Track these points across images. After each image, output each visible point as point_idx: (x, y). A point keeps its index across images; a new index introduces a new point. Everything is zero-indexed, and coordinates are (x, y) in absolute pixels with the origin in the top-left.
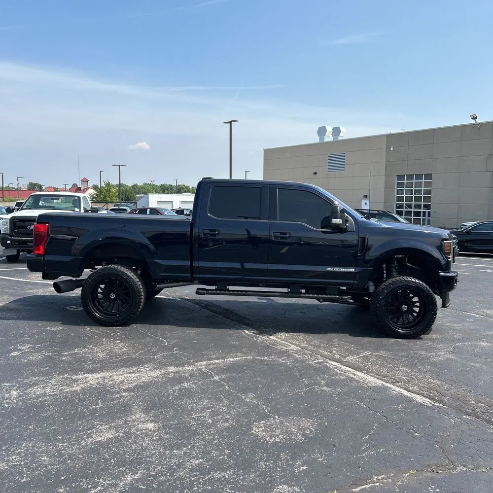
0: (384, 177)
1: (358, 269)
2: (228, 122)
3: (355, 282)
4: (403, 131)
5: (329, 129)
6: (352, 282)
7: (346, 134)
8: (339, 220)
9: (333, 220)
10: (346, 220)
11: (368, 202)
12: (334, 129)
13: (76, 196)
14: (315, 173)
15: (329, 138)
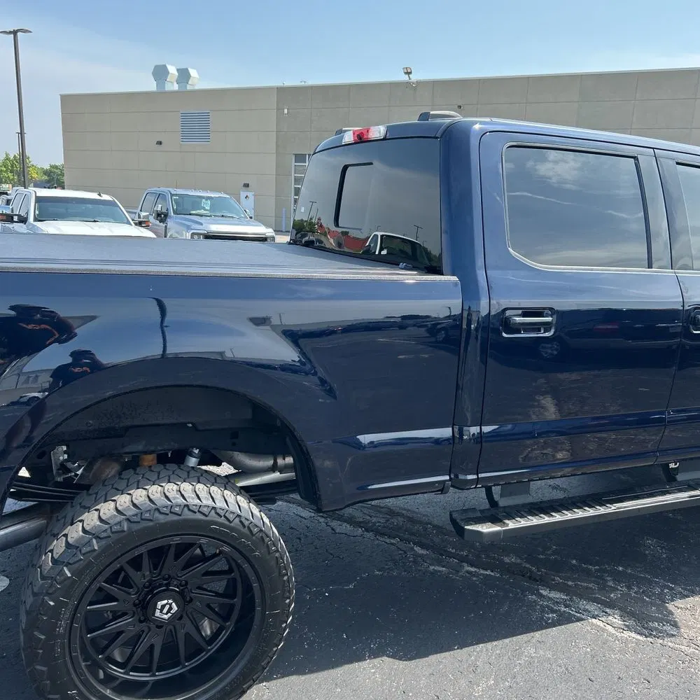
0: (274, 156)
2: (10, 32)
4: (303, 83)
5: (172, 70)
7: (198, 81)
11: (250, 194)
12: (179, 71)
14: (160, 143)
15: (172, 85)
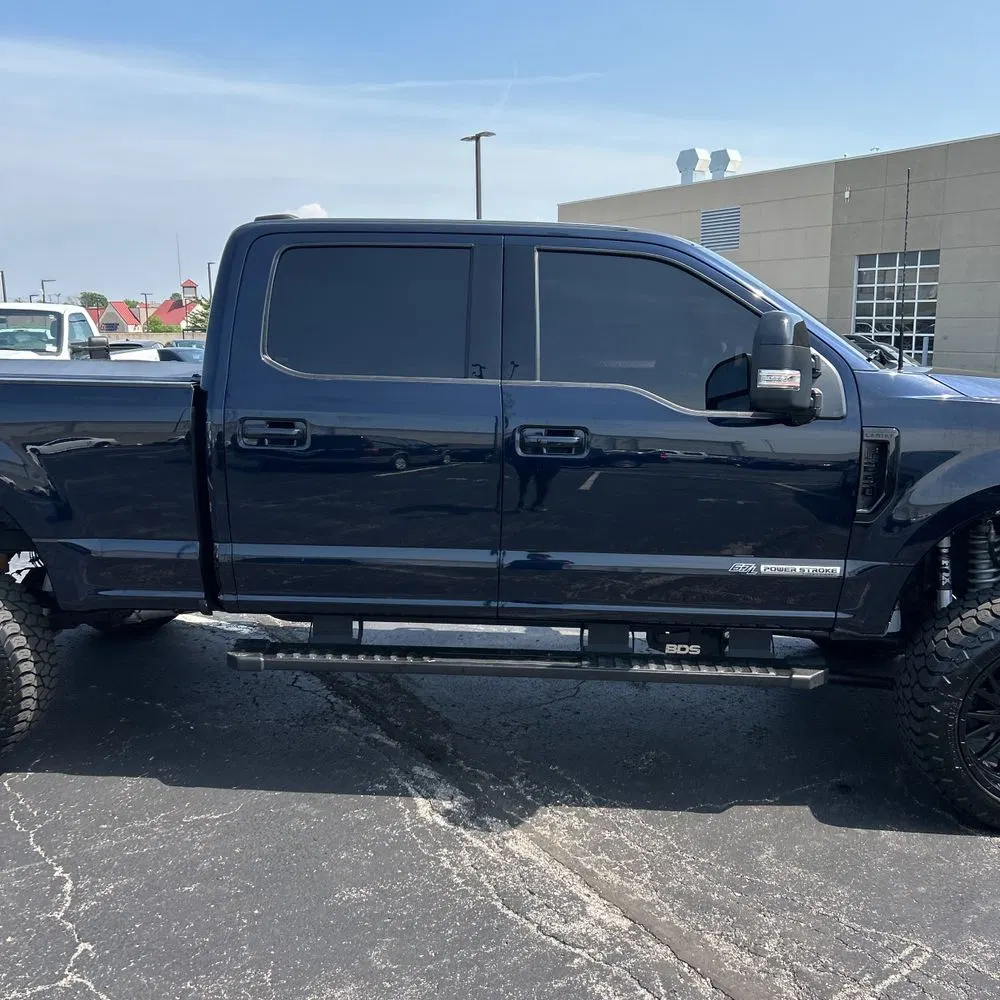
0: (827, 261)
1: (855, 566)
2: (472, 138)
3: (840, 615)
4: (875, 151)
5: (704, 155)
6: (831, 615)
7: (740, 165)
8: (787, 372)
9: (764, 373)
10: (814, 370)
12: (713, 155)
13: (52, 313)
15: (703, 174)
